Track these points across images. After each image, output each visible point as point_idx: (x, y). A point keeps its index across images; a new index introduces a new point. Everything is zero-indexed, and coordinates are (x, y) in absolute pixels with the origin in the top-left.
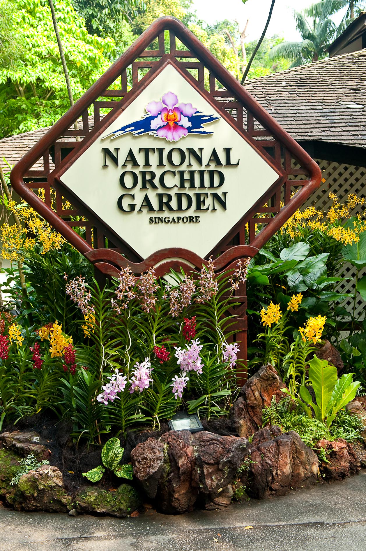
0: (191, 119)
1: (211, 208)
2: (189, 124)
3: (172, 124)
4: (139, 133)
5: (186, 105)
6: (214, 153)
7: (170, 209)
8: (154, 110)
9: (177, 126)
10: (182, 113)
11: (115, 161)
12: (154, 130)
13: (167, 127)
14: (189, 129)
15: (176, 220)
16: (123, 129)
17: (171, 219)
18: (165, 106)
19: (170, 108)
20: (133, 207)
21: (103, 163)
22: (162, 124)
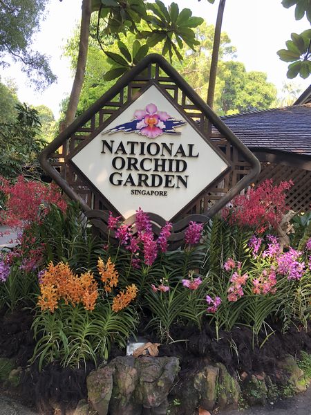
0: (165, 123)
1: (176, 186)
2: (164, 127)
3: (151, 126)
4: (128, 131)
5: (162, 112)
6: (181, 147)
7: (147, 185)
8: (140, 115)
9: (155, 127)
10: (159, 119)
11: (110, 149)
12: (139, 129)
13: (147, 127)
14: (163, 130)
15: (150, 193)
16: (117, 128)
17: (147, 192)
18: (147, 113)
19: (151, 114)
20: (120, 182)
21: (102, 150)
22: (145, 125)
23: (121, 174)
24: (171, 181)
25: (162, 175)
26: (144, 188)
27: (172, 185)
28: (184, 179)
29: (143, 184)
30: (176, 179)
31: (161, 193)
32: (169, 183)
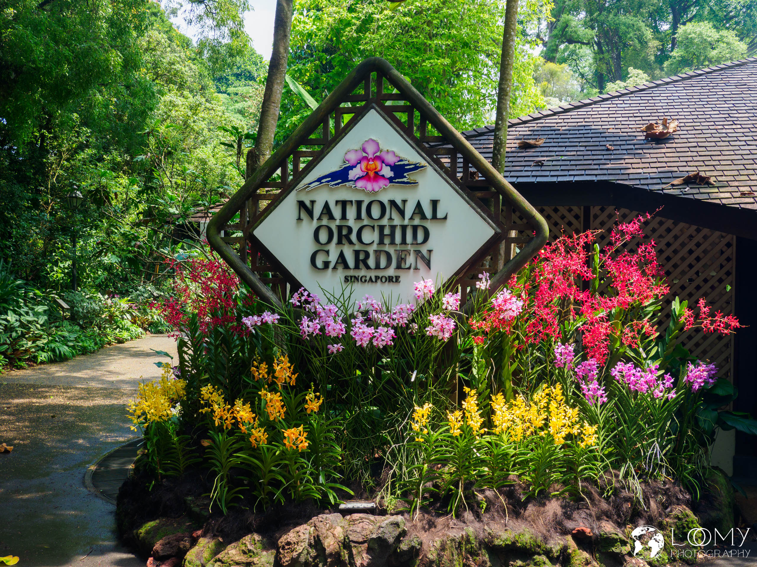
0: (394, 168)
2: (391, 174)
3: (372, 174)
4: (336, 184)
6: (419, 205)
7: (368, 267)
8: (353, 158)
10: (383, 161)
11: (310, 213)
12: (352, 181)
13: (366, 177)
14: (391, 180)
15: (374, 279)
16: (319, 180)
17: (368, 279)
18: (364, 155)
19: (371, 156)
20: (326, 265)
21: (296, 216)
22: (361, 174)
23: (328, 252)
24: (405, 260)
25: (391, 250)
26: (363, 272)
27: (407, 266)
28: (426, 255)
29: (361, 265)
30: (413, 255)
31: (390, 279)
32: (403, 263)
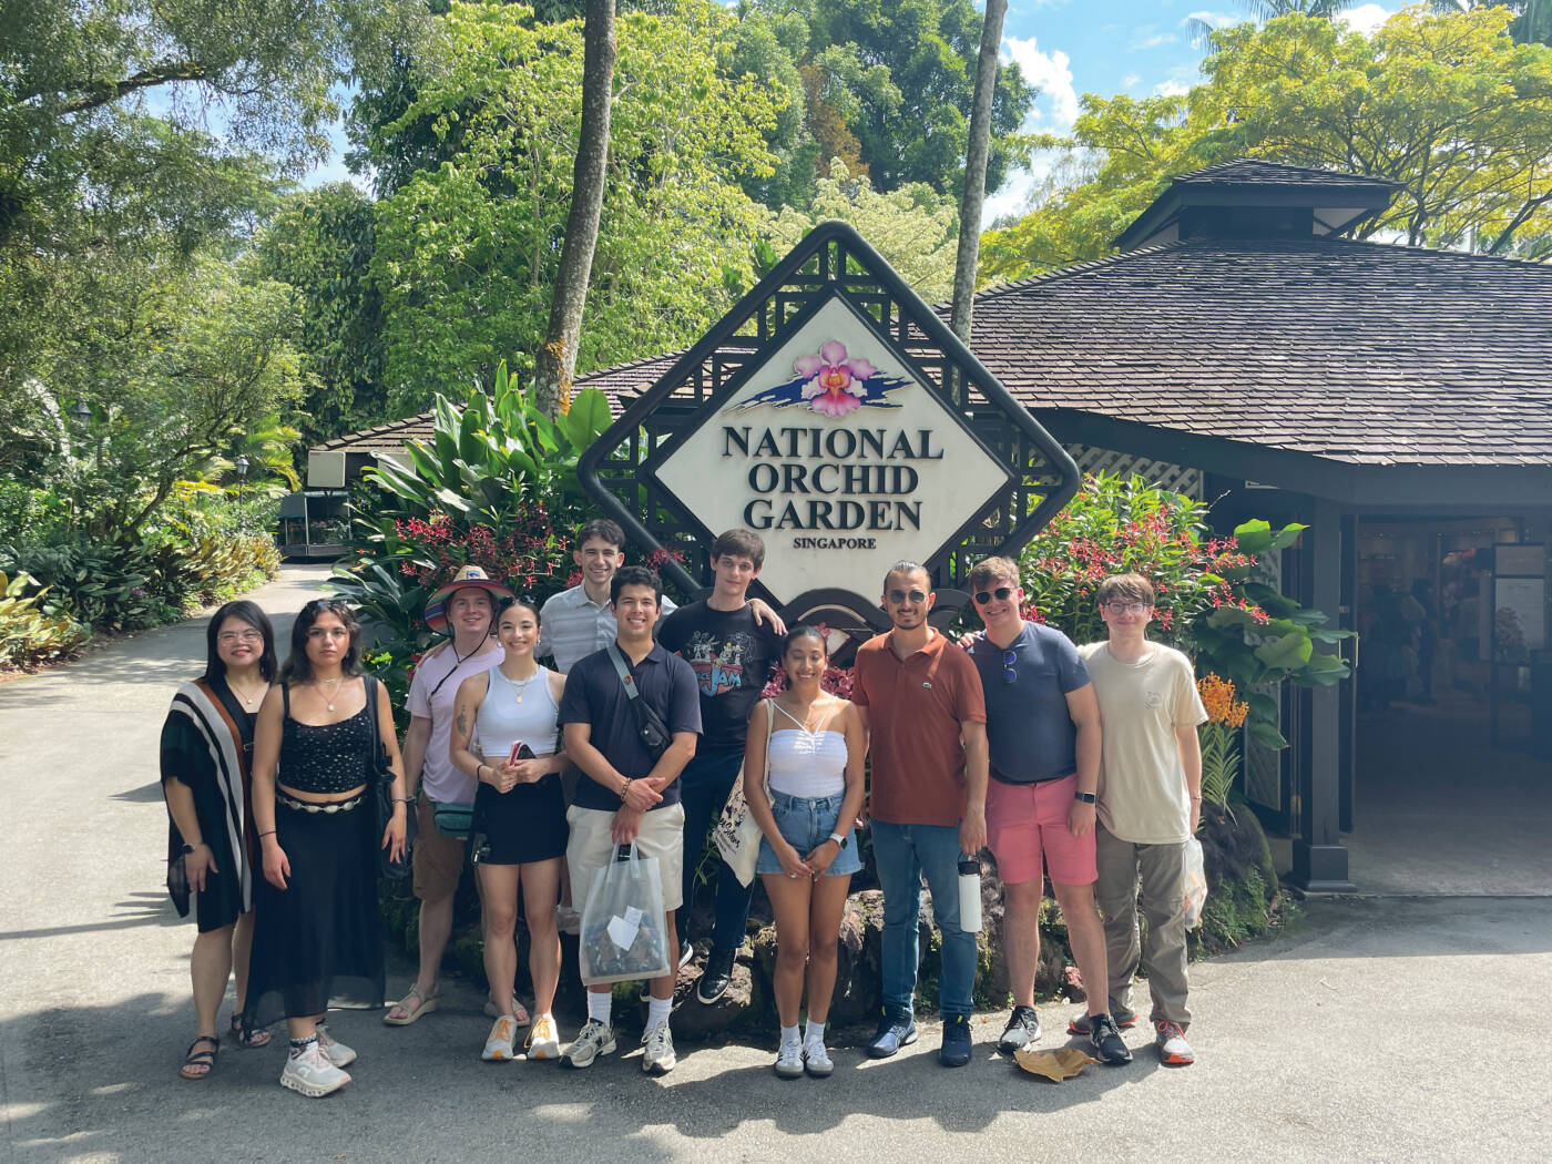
0: (867, 383)
1: (894, 526)
2: (864, 392)
3: (835, 391)
4: (783, 405)
5: (859, 361)
6: (902, 437)
7: (829, 526)
8: (807, 367)
9: (844, 395)
10: (852, 374)
11: (744, 446)
12: (807, 400)
13: (826, 395)
14: (863, 400)
15: (837, 543)
16: (758, 397)
17: (828, 542)
18: (825, 363)
19: (834, 365)
20: (768, 521)
21: (723, 450)
22: (820, 391)
23: (769, 504)
24: (883, 516)
25: (863, 500)
26: (821, 533)
27: (886, 524)
28: (913, 509)
29: (819, 523)
30: (894, 508)
31: (860, 543)
32: (880, 520)
